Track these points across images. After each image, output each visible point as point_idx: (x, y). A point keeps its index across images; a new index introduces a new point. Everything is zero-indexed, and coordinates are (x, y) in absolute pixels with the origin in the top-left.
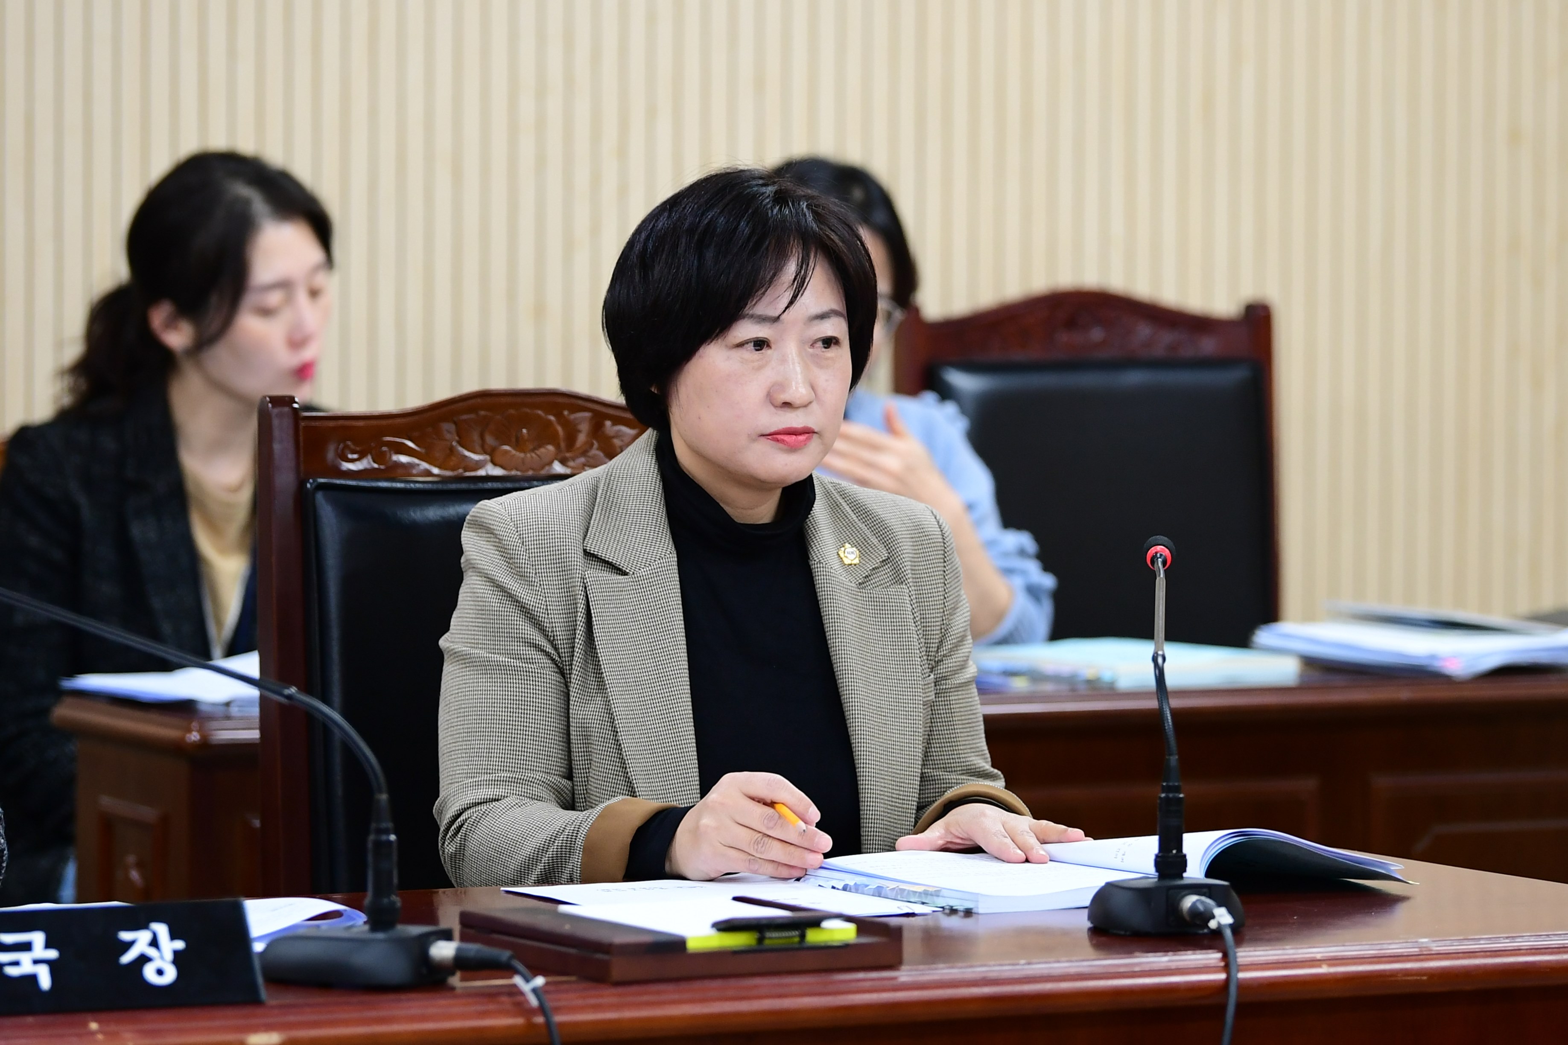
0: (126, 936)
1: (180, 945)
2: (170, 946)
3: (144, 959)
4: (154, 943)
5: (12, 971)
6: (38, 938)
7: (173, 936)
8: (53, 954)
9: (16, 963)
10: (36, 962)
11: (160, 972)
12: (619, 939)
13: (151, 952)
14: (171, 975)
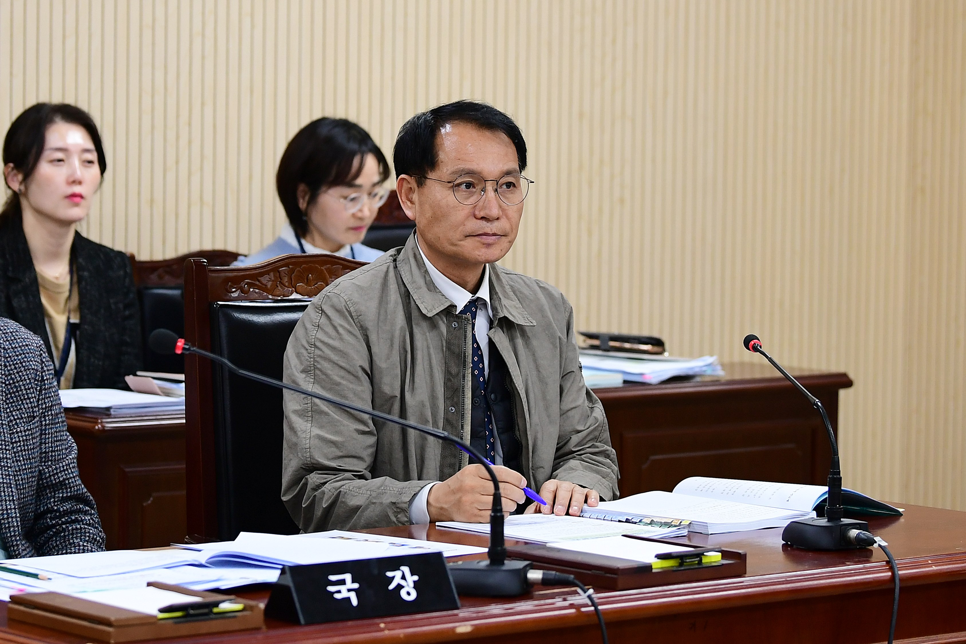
0: (389, 574)
1: (416, 578)
2: (411, 579)
3: (400, 587)
4: (403, 577)
5: (337, 596)
6: (348, 577)
7: (412, 574)
8: (356, 586)
9: (339, 592)
10: (349, 590)
11: (409, 594)
12: (620, 565)
13: (403, 583)
14: (414, 595)
